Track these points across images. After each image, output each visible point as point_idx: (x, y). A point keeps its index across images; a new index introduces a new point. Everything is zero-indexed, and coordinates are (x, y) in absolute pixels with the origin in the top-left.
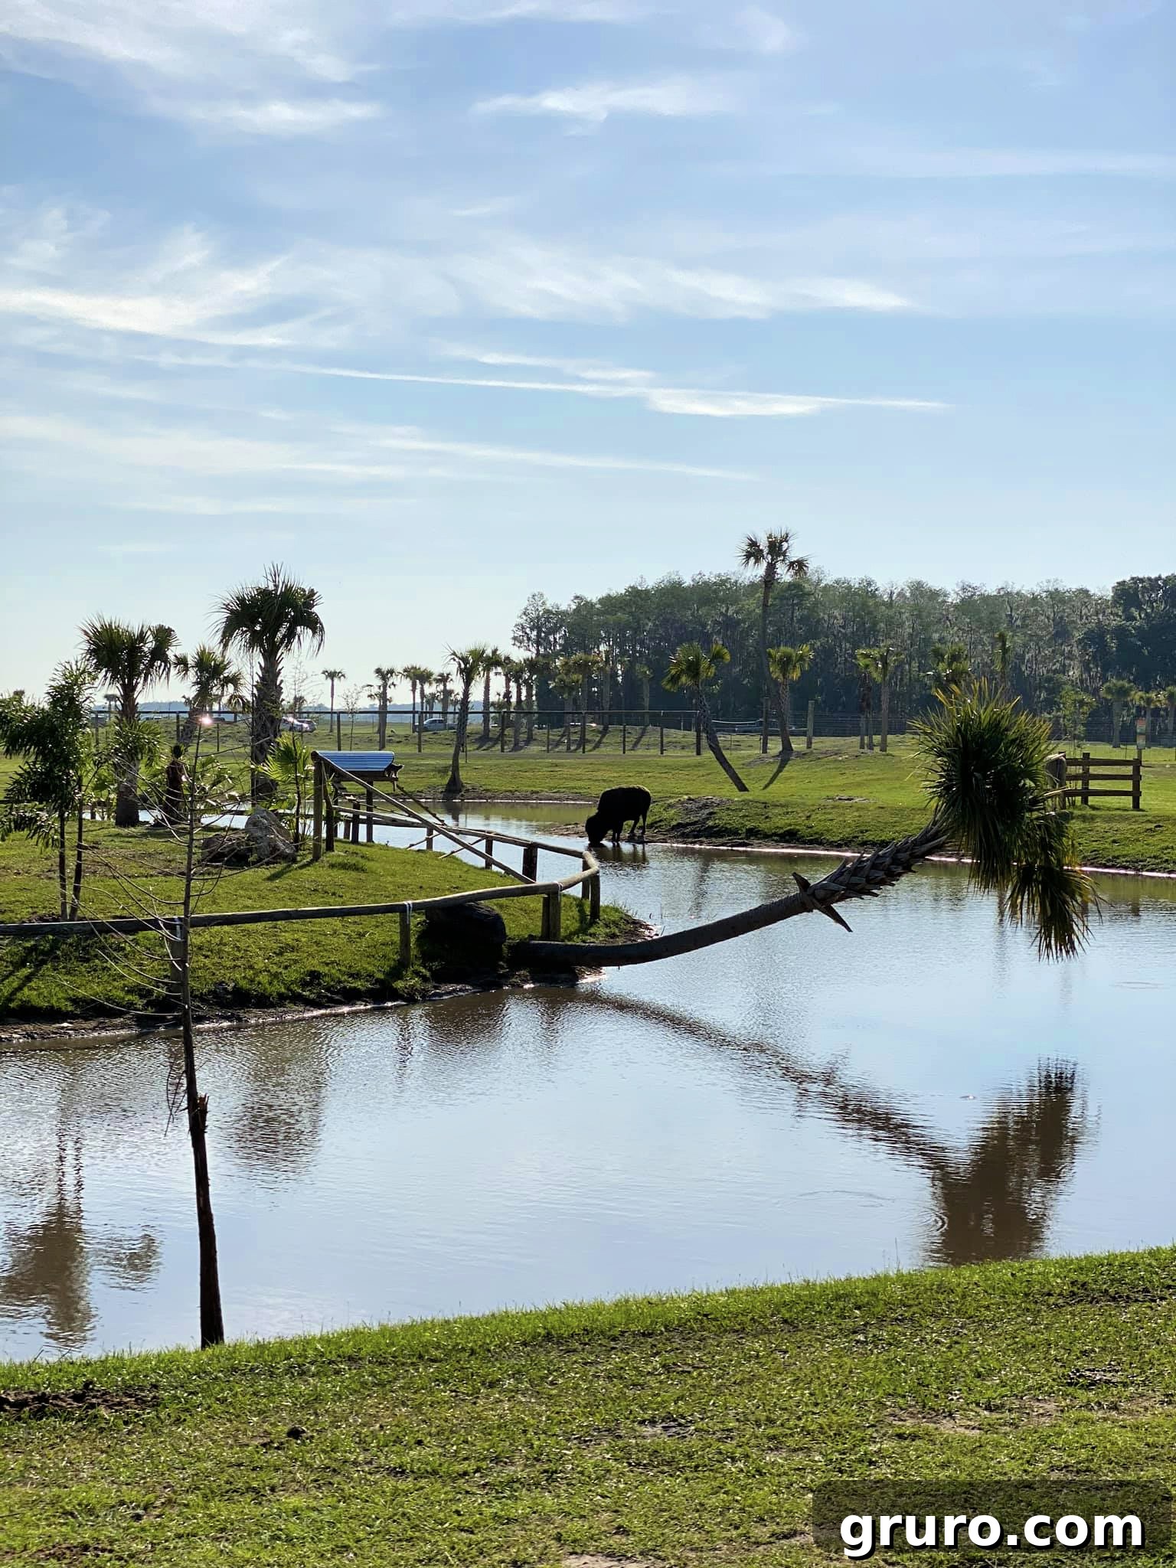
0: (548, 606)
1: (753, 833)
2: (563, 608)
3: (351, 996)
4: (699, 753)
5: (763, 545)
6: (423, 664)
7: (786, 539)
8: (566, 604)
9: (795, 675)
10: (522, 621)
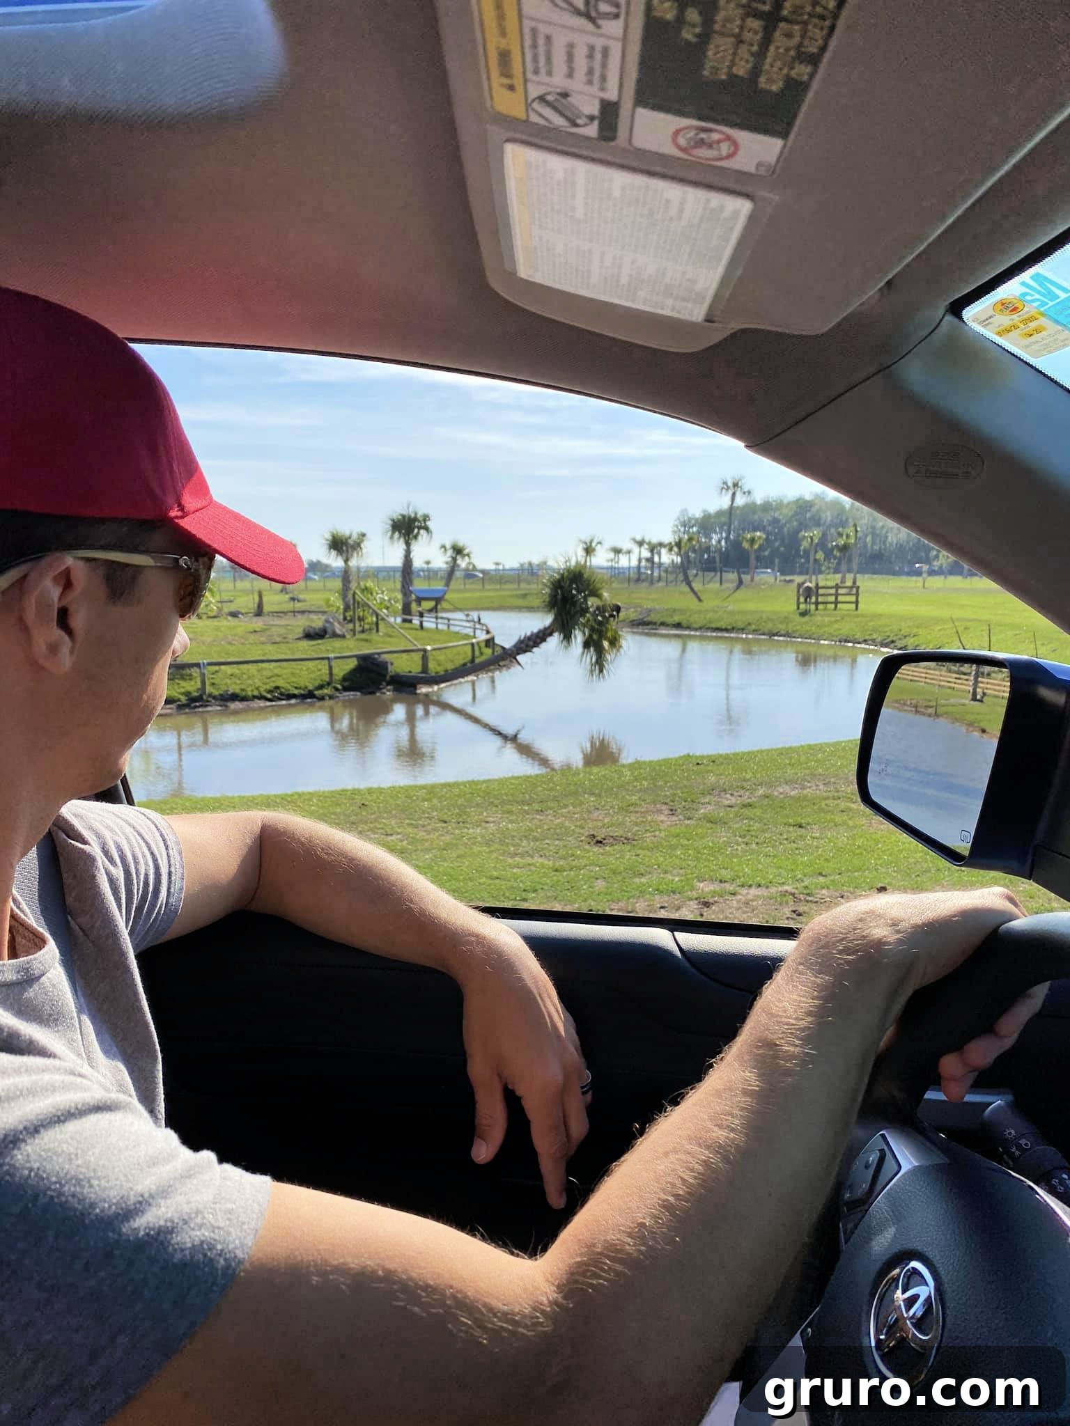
0: (690, 515)
1: (663, 624)
2: (697, 516)
3: (290, 696)
4: (721, 584)
5: (730, 484)
6: (619, 545)
7: (740, 480)
8: (698, 514)
9: (756, 546)
10: (676, 523)
